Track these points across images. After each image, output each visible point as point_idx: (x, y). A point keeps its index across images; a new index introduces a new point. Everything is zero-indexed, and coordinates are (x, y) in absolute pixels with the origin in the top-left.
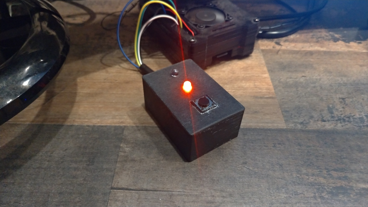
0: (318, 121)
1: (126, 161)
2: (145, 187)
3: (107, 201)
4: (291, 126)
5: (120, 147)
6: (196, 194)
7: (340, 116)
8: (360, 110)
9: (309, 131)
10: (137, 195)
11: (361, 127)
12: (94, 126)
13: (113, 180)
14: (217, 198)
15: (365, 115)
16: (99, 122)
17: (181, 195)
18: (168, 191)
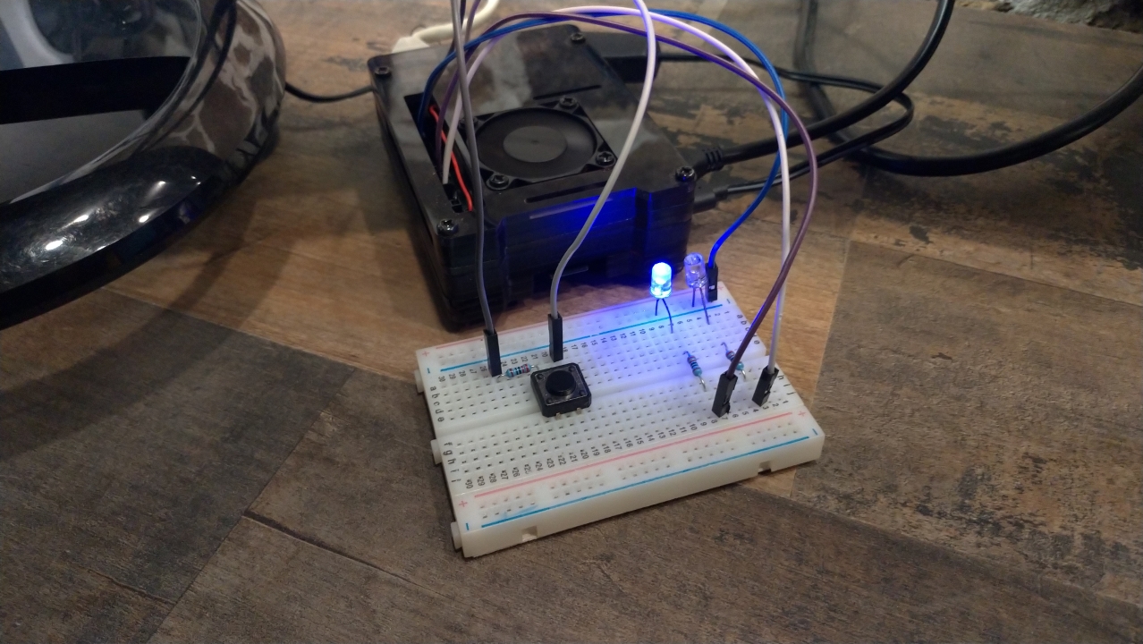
0: (904, 505)
1: (311, 456)
2: (322, 535)
3: (219, 539)
4: (804, 497)
5: (317, 418)
6: (432, 594)
7: (992, 513)
8: (1076, 512)
9: (854, 529)
10: (293, 549)
11: (1044, 566)
12: (287, 349)
13: (260, 493)
14: (479, 625)
15: (1082, 534)
16: (302, 341)
17: (395, 585)
18: (368, 564)
